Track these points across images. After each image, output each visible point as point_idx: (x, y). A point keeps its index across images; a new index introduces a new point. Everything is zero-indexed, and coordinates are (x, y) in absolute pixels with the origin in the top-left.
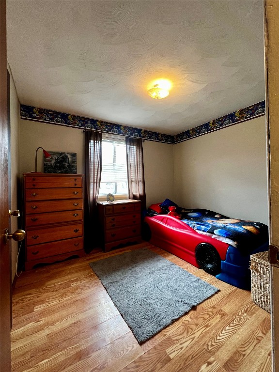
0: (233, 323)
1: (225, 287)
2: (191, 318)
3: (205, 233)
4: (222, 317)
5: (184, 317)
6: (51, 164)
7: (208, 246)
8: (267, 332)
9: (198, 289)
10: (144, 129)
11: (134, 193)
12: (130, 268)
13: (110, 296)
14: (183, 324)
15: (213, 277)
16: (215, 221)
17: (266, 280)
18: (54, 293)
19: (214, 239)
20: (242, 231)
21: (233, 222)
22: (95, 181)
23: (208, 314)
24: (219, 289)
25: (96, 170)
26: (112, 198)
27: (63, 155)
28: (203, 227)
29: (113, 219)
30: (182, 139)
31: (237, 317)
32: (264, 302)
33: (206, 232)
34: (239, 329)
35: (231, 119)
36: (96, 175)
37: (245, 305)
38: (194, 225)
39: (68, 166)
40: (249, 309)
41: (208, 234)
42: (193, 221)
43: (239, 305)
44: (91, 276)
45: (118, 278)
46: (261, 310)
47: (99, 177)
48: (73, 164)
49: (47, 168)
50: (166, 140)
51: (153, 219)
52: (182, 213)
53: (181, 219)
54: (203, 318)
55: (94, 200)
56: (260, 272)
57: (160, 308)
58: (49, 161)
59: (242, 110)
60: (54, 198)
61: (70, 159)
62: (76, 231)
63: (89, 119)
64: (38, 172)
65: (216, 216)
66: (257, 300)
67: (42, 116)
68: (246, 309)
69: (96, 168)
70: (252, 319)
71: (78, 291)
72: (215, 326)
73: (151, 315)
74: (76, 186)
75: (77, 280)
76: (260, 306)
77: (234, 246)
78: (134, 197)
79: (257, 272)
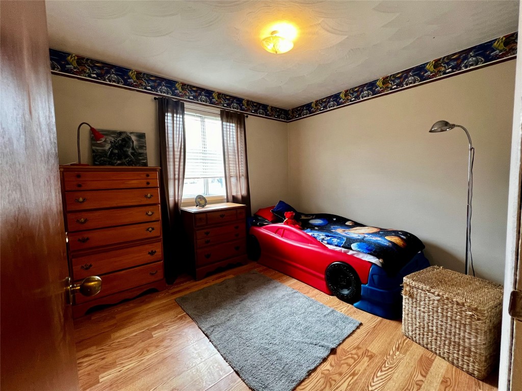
0: (385, 367)
1: (368, 319)
2: (331, 365)
3: (338, 249)
4: (370, 359)
5: (323, 365)
6: (104, 150)
7: (344, 266)
8: (427, 373)
9: (335, 325)
10: (246, 98)
11: (234, 194)
12: (237, 301)
13: (215, 347)
14: (323, 375)
15: (350, 306)
16: (347, 231)
17: (424, 308)
18: (128, 350)
19: (352, 256)
20: (387, 244)
21: (371, 232)
22: (177, 176)
23: (352, 358)
24: (360, 322)
25: (177, 160)
26: (202, 202)
27: (123, 136)
28: (335, 241)
29: (207, 233)
30: (300, 115)
31: (388, 357)
32: (419, 334)
33: (340, 246)
34: (394, 373)
35: (371, 89)
36: (177, 167)
37: (395, 341)
38: (322, 237)
39: (132, 154)
40: (401, 346)
41: (343, 250)
42: (319, 230)
43: (389, 340)
44: (181, 318)
45: (223, 318)
46: (415, 345)
47: (181, 170)
48: (140, 151)
49: (98, 157)
50: (278, 116)
51: (263, 231)
52: (302, 220)
53: (302, 228)
54: (347, 363)
55: (176, 205)
56: (416, 299)
57: (289, 356)
58: (101, 145)
59: (387, 77)
60: (114, 205)
61: (135, 143)
62: (152, 253)
63: (162, 79)
64: (82, 163)
65: (348, 223)
66: (410, 333)
67: (83, 70)
68: (397, 346)
69: (177, 156)
70: (407, 358)
71: (165, 343)
72: (363, 373)
73: (278, 367)
74: (149, 186)
75: (161, 326)
76: (413, 340)
77: (379, 265)
78: (235, 200)
79: (412, 298)
